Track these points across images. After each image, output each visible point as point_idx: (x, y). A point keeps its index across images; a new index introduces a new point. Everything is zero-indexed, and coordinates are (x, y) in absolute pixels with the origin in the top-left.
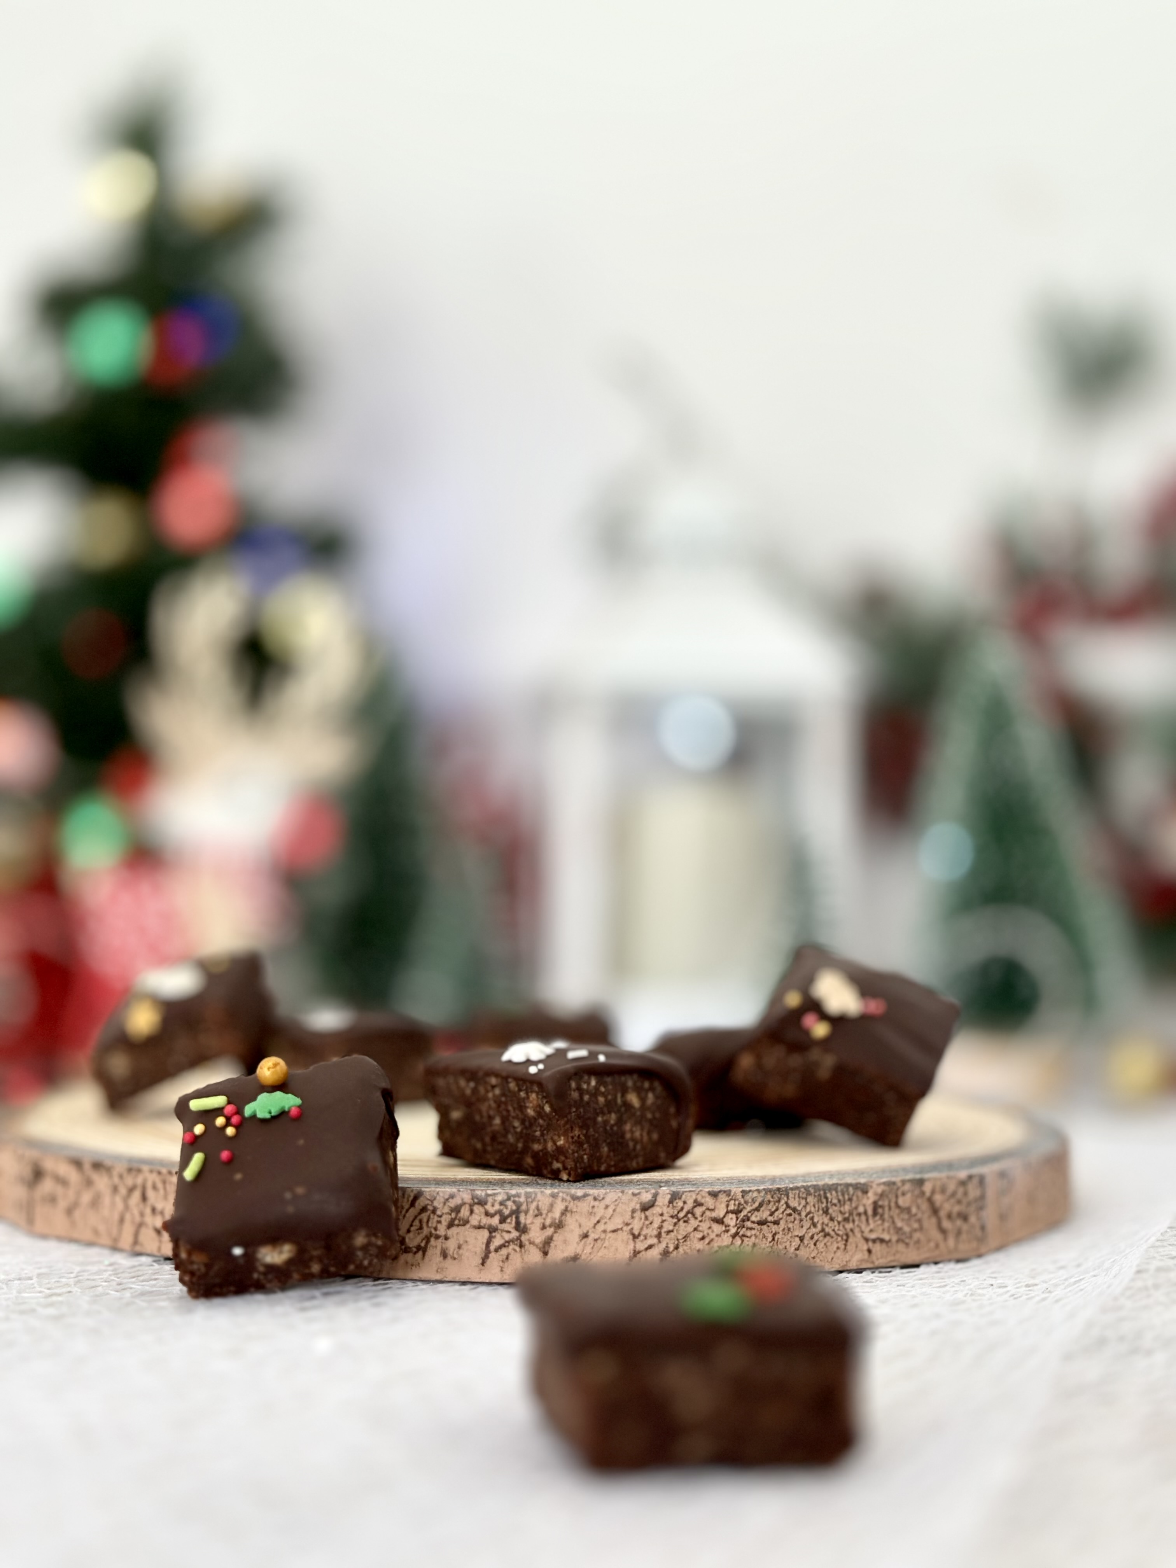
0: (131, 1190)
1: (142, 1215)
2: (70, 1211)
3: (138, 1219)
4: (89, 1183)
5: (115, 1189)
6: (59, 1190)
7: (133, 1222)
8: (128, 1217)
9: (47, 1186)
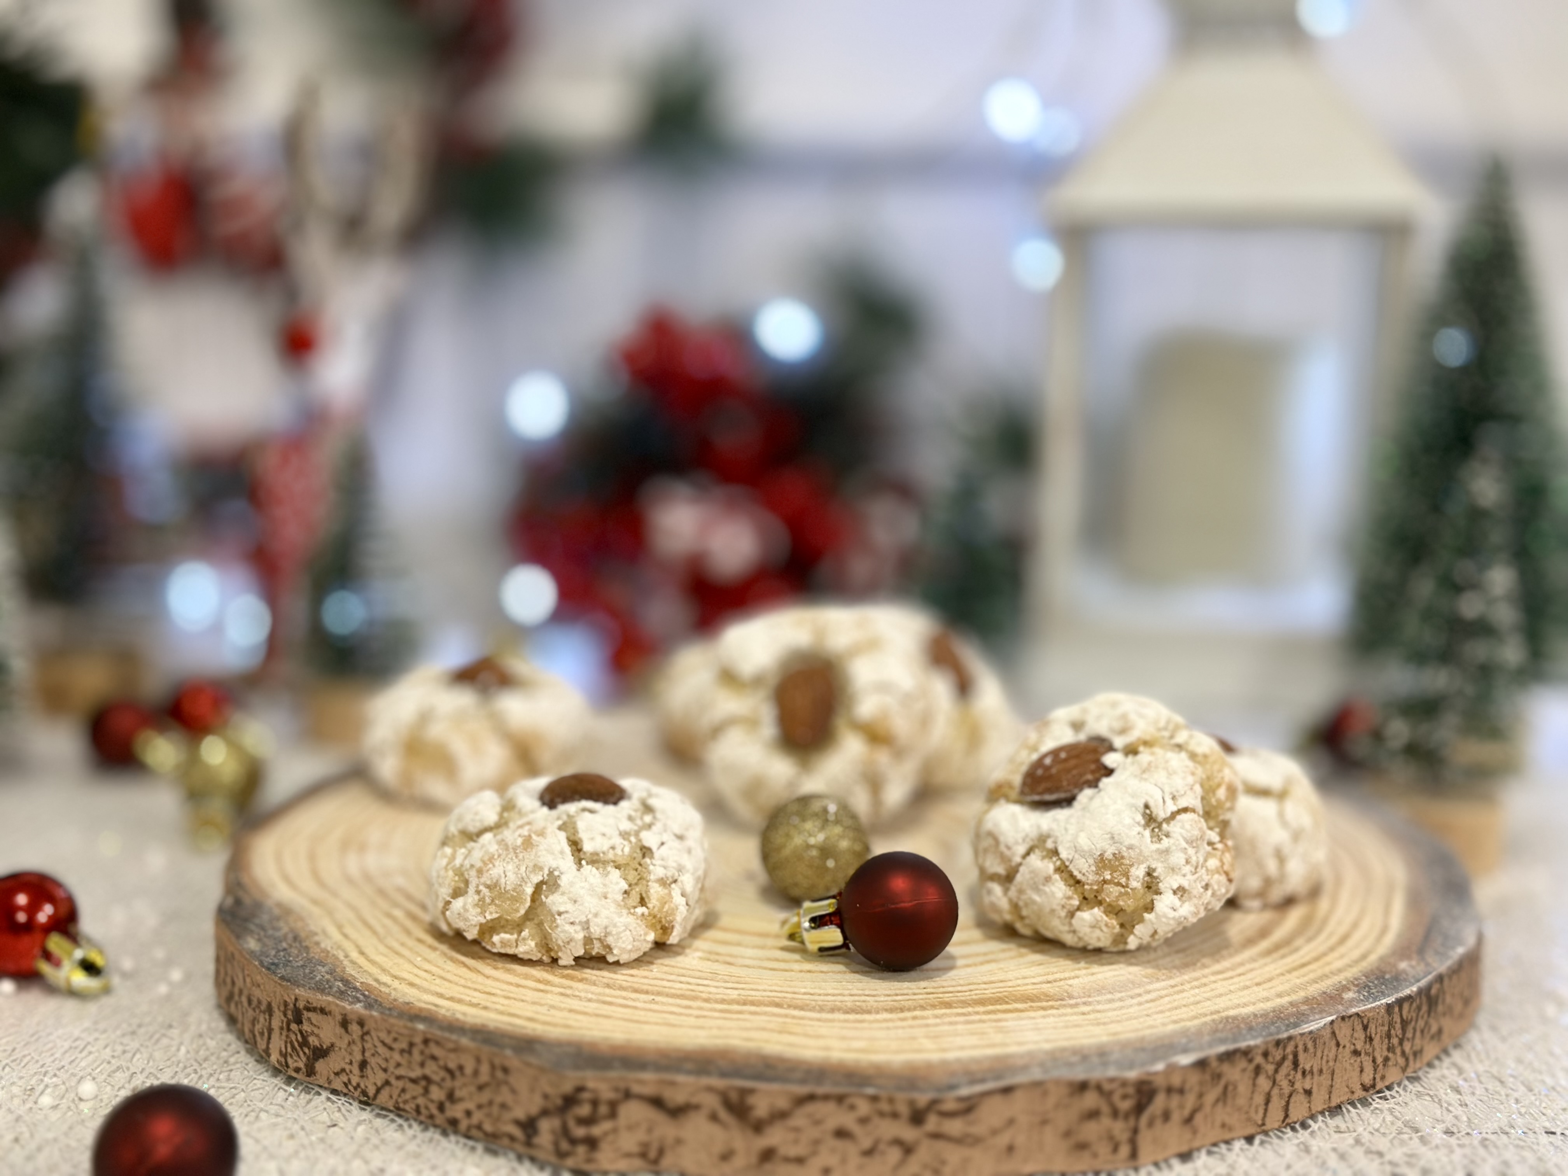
0: (1279, 1065)
1: (1292, 1083)
2: (1188, 1120)
3: (1287, 1090)
4: (1217, 1077)
5: (1258, 1070)
6: (1175, 1100)
7: (1281, 1095)
8: (1275, 1091)
9: (1159, 1102)
